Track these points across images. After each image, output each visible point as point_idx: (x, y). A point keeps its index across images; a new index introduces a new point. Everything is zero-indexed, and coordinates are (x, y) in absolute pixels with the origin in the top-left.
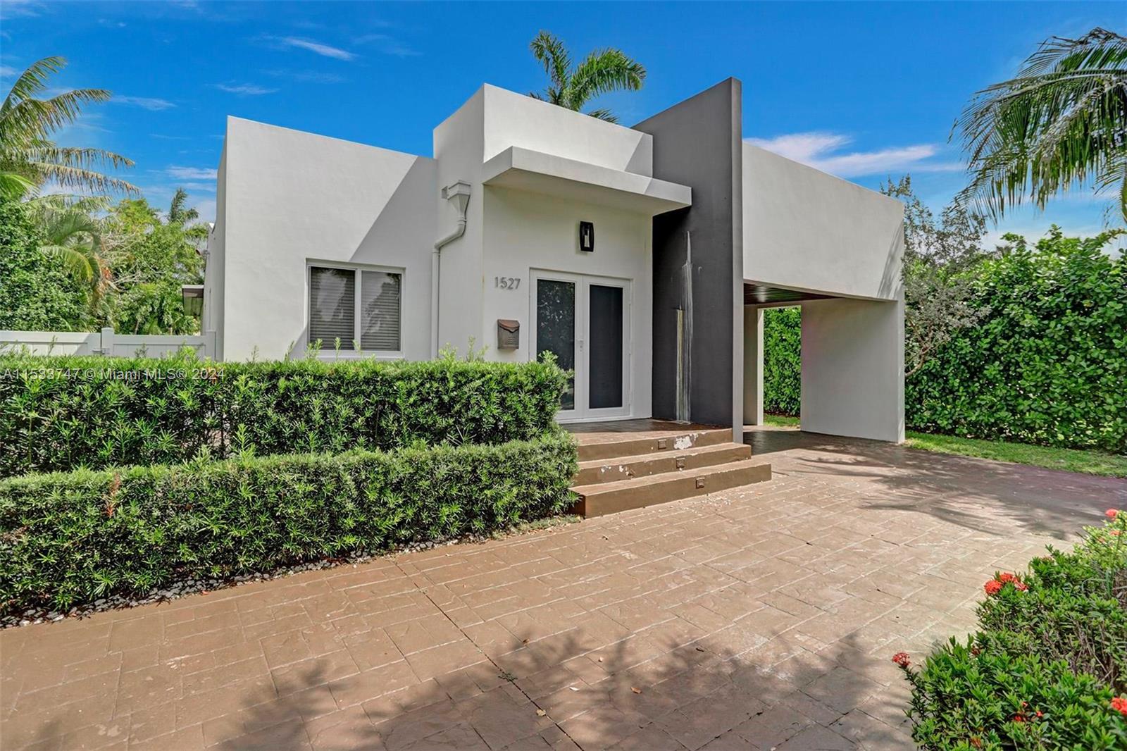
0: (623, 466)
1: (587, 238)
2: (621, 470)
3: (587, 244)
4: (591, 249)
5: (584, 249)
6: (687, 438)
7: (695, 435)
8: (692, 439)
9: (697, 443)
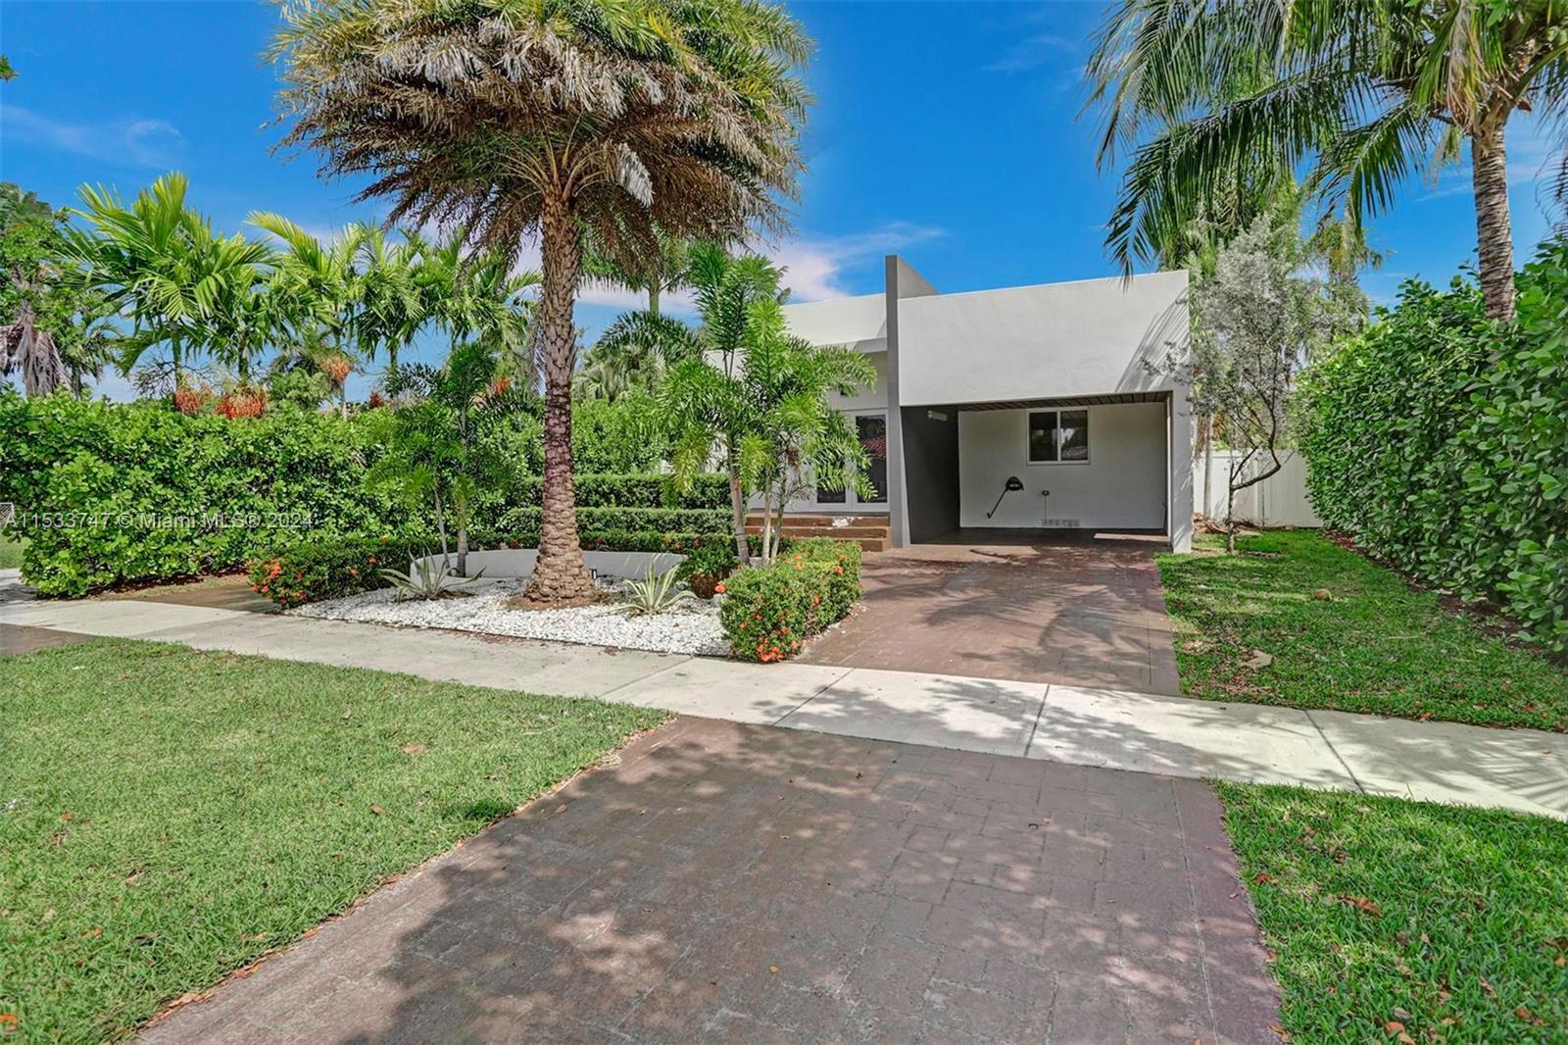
6: (845, 520)
7: (852, 518)
8: (849, 521)
9: (854, 523)
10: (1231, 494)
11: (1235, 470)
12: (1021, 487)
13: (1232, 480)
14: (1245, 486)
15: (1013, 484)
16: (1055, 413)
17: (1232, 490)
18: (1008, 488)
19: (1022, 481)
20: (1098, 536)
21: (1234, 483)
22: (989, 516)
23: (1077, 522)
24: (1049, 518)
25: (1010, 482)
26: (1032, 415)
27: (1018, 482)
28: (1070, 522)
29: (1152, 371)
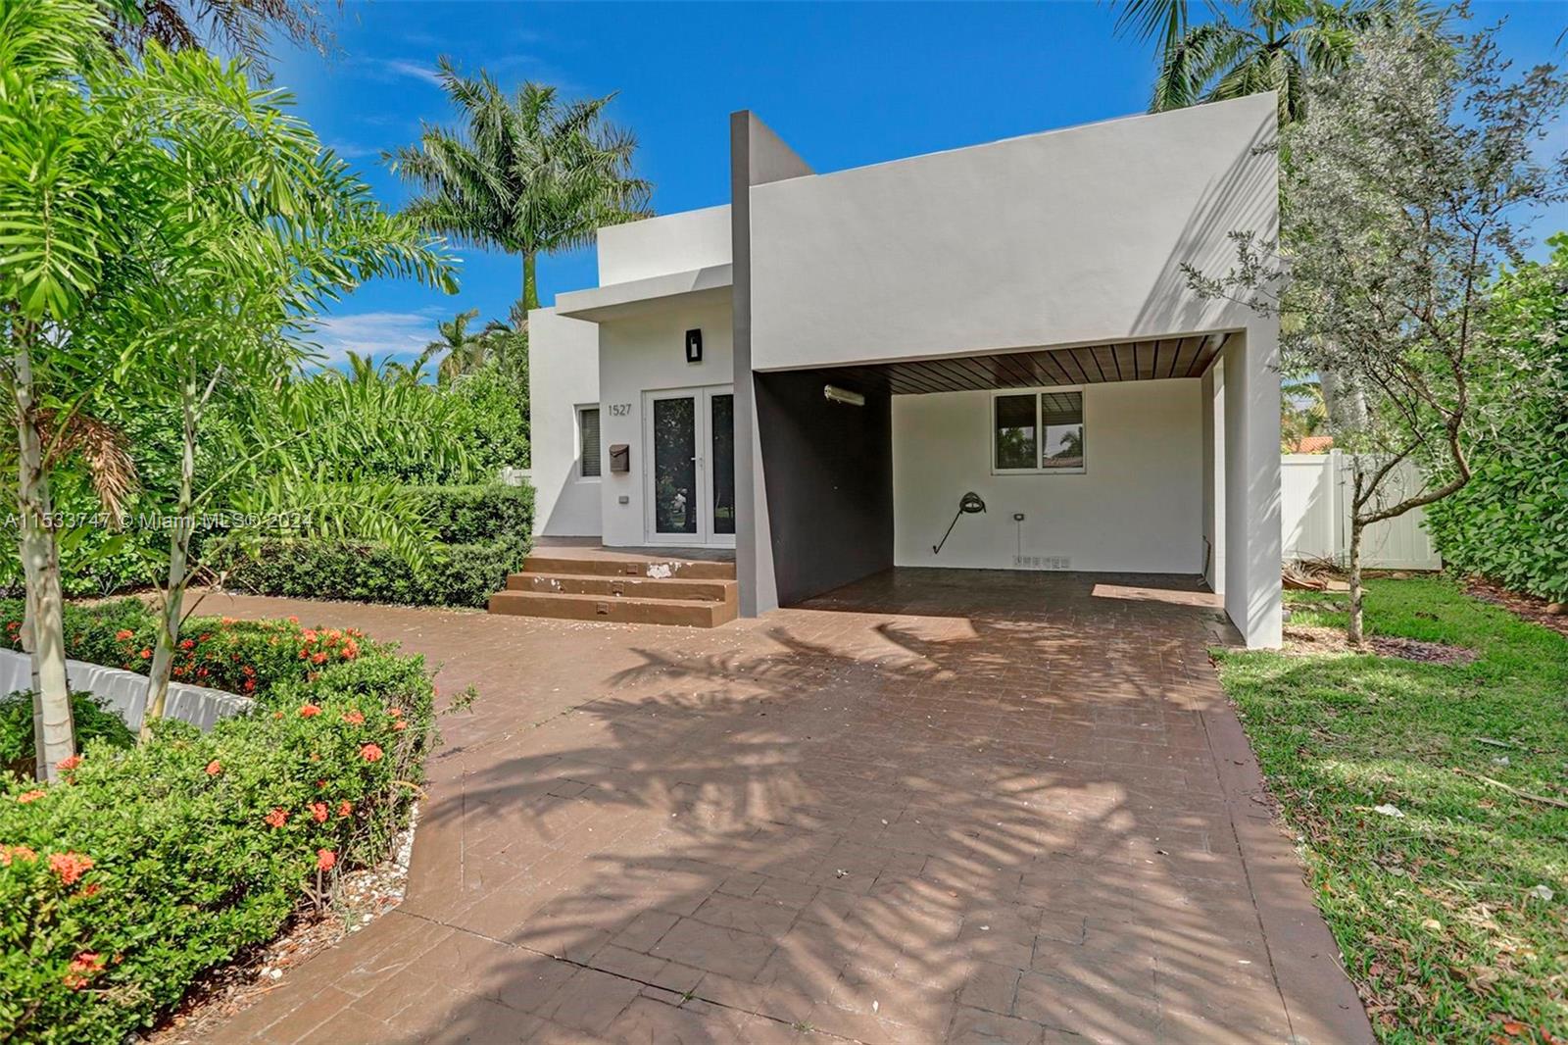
0: (556, 580)
1: (694, 347)
2: (553, 583)
3: (694, 354)
4: (699, 358)
5: (690, 359)
6: (666, 567)
7: (678, 563)
8: (672, 568)
9: (678, 573)
10: (1356, 532)
11: (1366, 485)
12: (983, 506)
13: (1357, 505)
14: (1385, 516)
15: (971, 504)
16: (1034, 397)
17: (1358, 524)
18: (963, 509)
19: (984, 498)
20: (1100, 591)
21: (1364, 510)
22: (936, 550)
23: (1066, 561)
24: (1023, 554)
25: (965, 501)
26: (999, 400)
27: (978, 501)
28: (1056, 562)
29: (1204, 290)
